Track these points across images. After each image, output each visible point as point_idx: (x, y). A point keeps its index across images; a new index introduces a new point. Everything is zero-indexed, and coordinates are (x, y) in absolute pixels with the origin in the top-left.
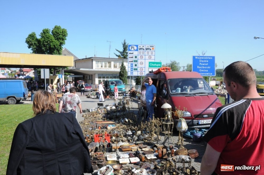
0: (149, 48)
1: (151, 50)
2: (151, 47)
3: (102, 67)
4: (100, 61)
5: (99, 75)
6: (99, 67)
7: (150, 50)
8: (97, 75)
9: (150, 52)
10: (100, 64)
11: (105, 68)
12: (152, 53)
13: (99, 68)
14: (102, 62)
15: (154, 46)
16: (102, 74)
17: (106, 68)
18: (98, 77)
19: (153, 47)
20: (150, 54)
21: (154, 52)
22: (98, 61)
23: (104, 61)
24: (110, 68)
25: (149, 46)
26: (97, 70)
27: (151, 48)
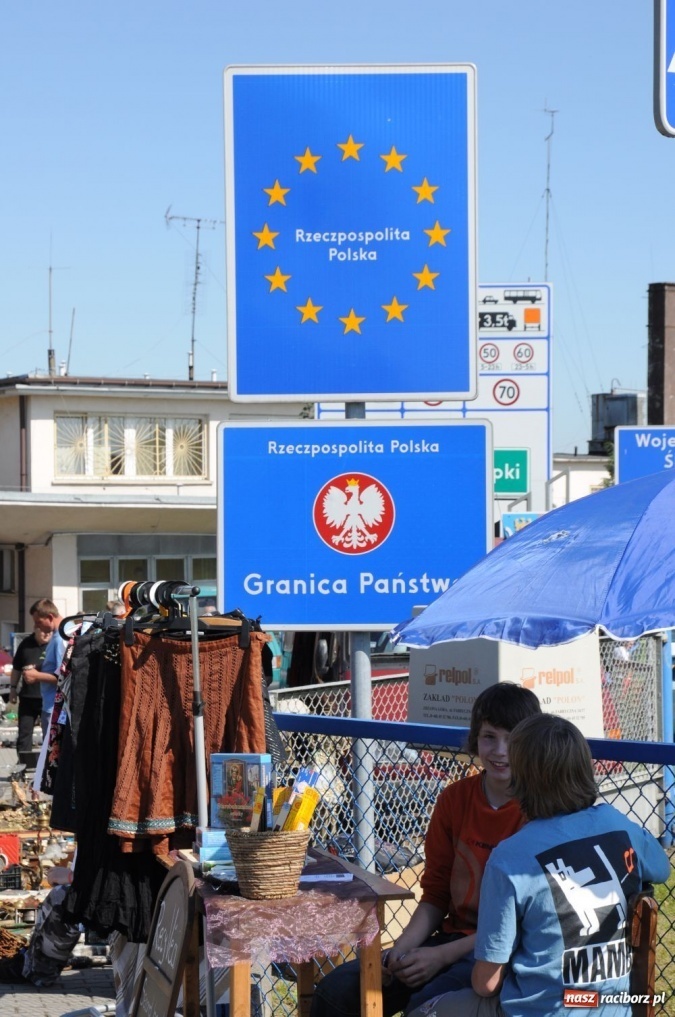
0: (494, 315)
1: (512, 324)
2: (515, 300)
3: (117, 466)
4: (101, 419)
5: (84, 543)
6: (90, 467)
7: (504, 332)
8: (65, 557)
9: (506, 348)
10: (99, 442)
11: (147, 479)
12: (523, 357)
13: (90, 476)
14: (122, 419)
15: (542, 293)
16: (120, 542)
17: (159, 479)
18: (74, 571)
19: (533, 299)
20: (507, 363)
21: (540, 347)
22: (84, 417)
23: (139, 417)
24: (196, 479)
25: (498, 294)
26: (64, 496)
27: (517, 311)
